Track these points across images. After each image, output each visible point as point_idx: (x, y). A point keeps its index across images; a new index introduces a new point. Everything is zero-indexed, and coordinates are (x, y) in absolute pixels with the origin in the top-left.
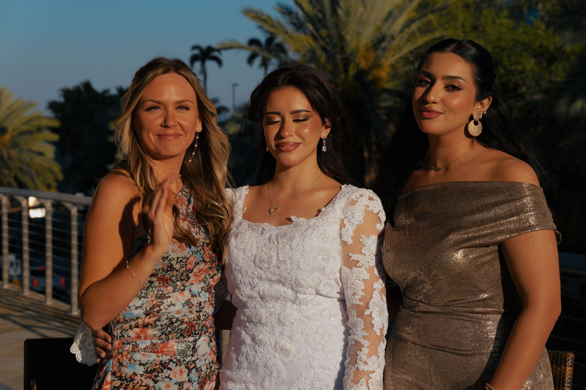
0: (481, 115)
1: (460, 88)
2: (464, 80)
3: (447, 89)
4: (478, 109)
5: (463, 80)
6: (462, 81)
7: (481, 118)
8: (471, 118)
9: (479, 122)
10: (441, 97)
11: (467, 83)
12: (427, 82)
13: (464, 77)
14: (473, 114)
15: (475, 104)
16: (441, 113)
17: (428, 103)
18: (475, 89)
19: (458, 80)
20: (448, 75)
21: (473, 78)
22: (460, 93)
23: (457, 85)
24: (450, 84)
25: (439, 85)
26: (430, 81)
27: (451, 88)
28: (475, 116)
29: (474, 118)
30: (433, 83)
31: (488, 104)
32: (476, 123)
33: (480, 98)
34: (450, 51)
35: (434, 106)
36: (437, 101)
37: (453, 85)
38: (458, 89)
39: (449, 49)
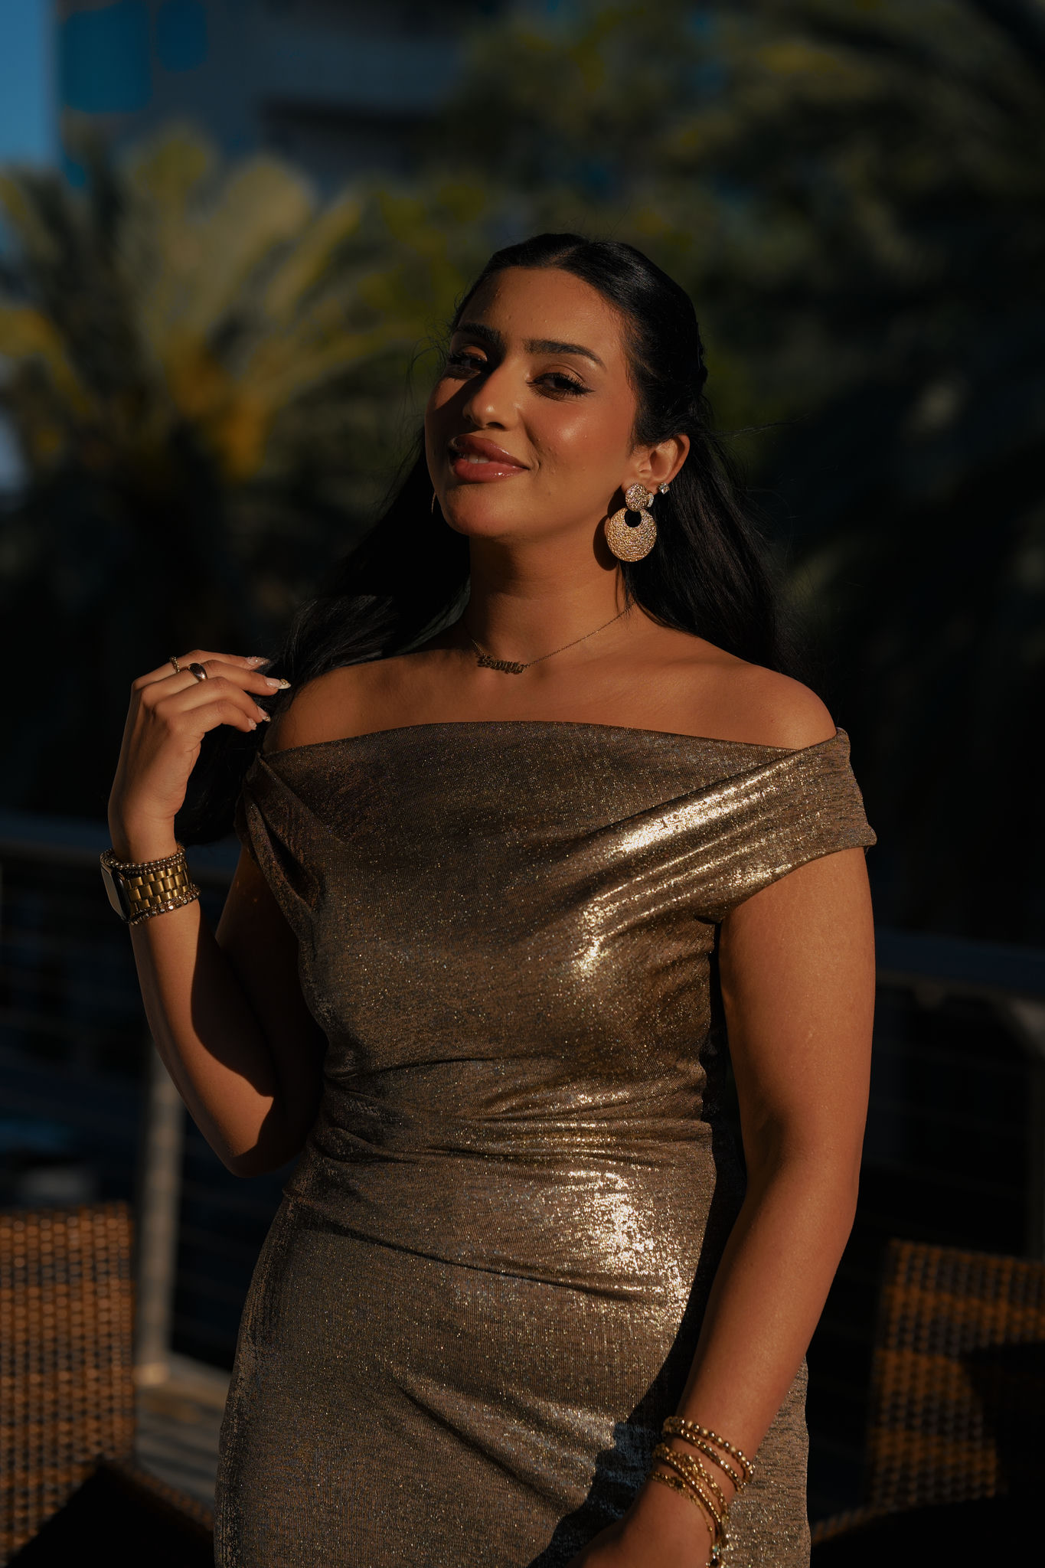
0: (651, 497)
1: (584, 385)
2: (597, 361)
3: (540, 386)
4: (640, 472)
5: (595, 360)
6: (592, 364)
7: (651, 502)
8: (618, 500)
9: (643, 513)
11: (605, 370)
12: (476, 363)
13: (598, 352)
14: (625, 486)
15: (630, 450)
16: (525, 468)
17: (477, 427)
19: (579, 359)
20: (547, 338)
22: (583, 402)
23: (573, 376)
24: (550, 371)
25: (514, 375)
26: (485, 358)
27: (553, 386)
28: (630, 494)
29: (628, 502)
30: (496, 358)
31: (675, 464)
32: (633, 519)
33: (648, 434)
34: (556, 263)
35: (497, 436)
36: (505, 419)
37: (559, 374)
38: (577, 389)
39: (554, 259)
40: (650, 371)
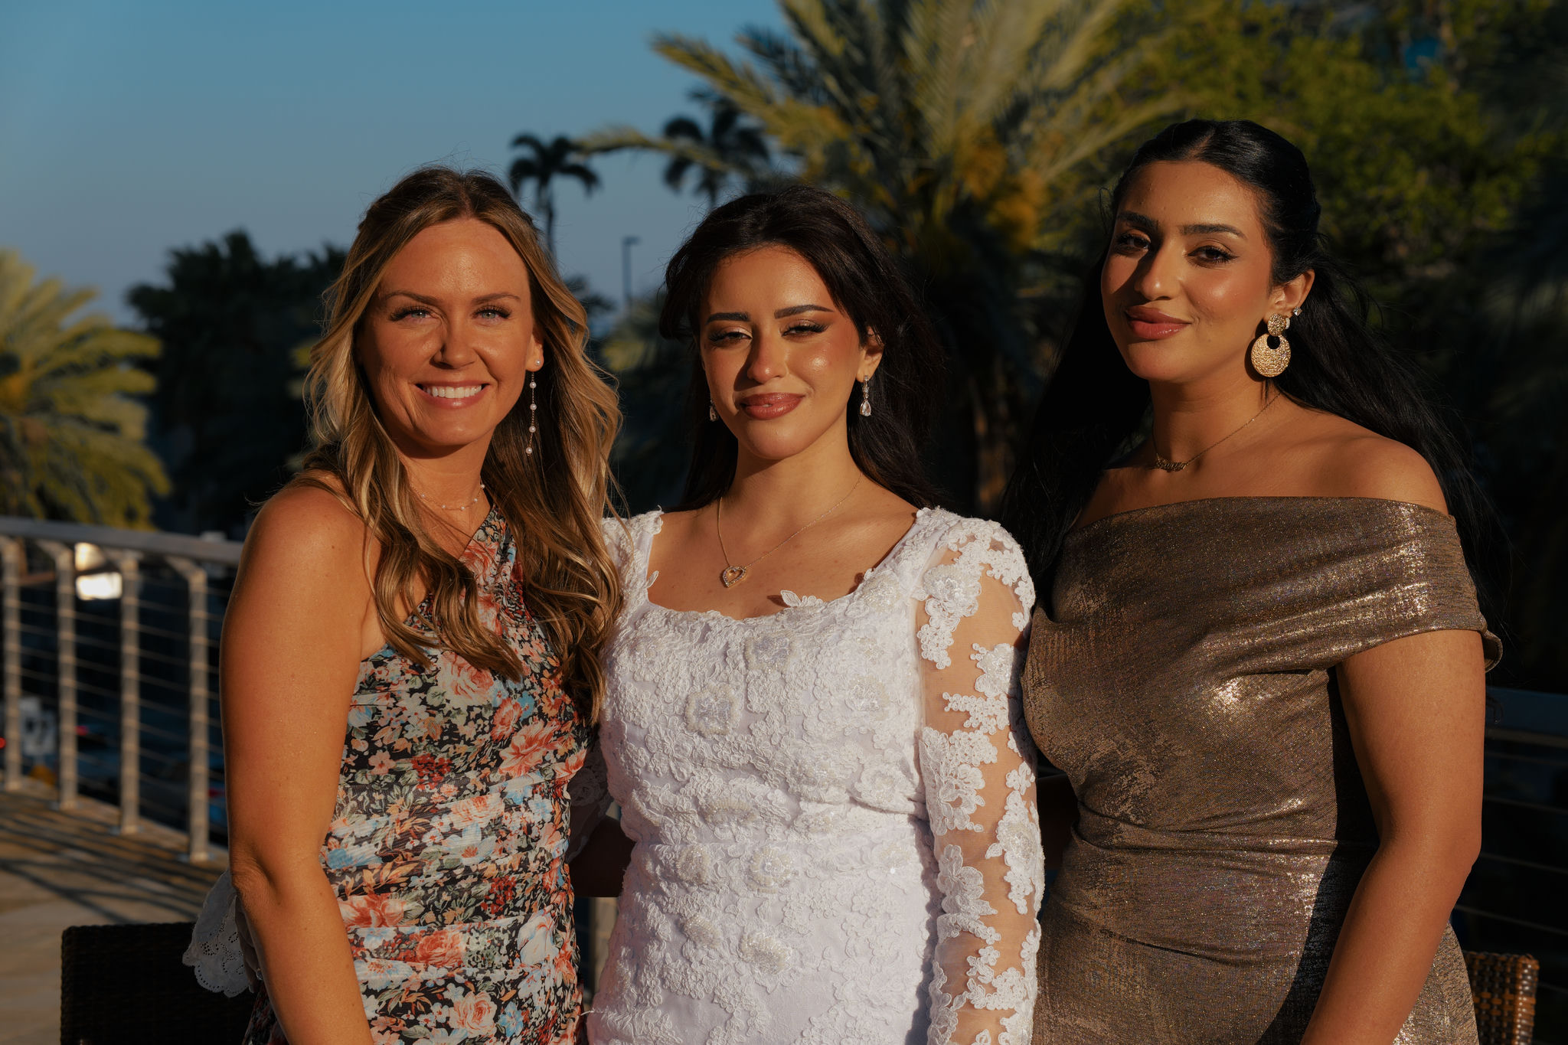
0: (1288, 321)
1: (1230, 253)
2: (1239, 234)
3: (1195, 258)
4: (1278, 303)
5: (1237, 234)
6: (1234, 236)
7: (1287, 326)
8: (1262, 328)
9: (1282, 338)
10: (1180, 282)
11: (1246, 239)
12: (1140, 243)
13: (1237, 226)
14: (1266, 318)
15: (1270, 293)
16: (1186, 323)
17: (1147, 300)
18: (1268, 254)
19: (1224, 234)
20: (1197, 223)
21: (1264, 225)
22: (1231, 267)
23: (1220, 247)
24: (1204, 244)
25: (1174, 252)
26: (1148, 239)
27: (1205, 256)
28: (1270, 323)
29: (1270, 329)
30: (1156, 245)
31: (1305, 289)
32: (1273, 343)
33: (1281, 277)
34: (1196, 157)
35: (1163, 305)
36: (1170, 293)
37: (1211, 246)
38: (1226, 257)
39: (1195, 152)
40: (1279, 228)
